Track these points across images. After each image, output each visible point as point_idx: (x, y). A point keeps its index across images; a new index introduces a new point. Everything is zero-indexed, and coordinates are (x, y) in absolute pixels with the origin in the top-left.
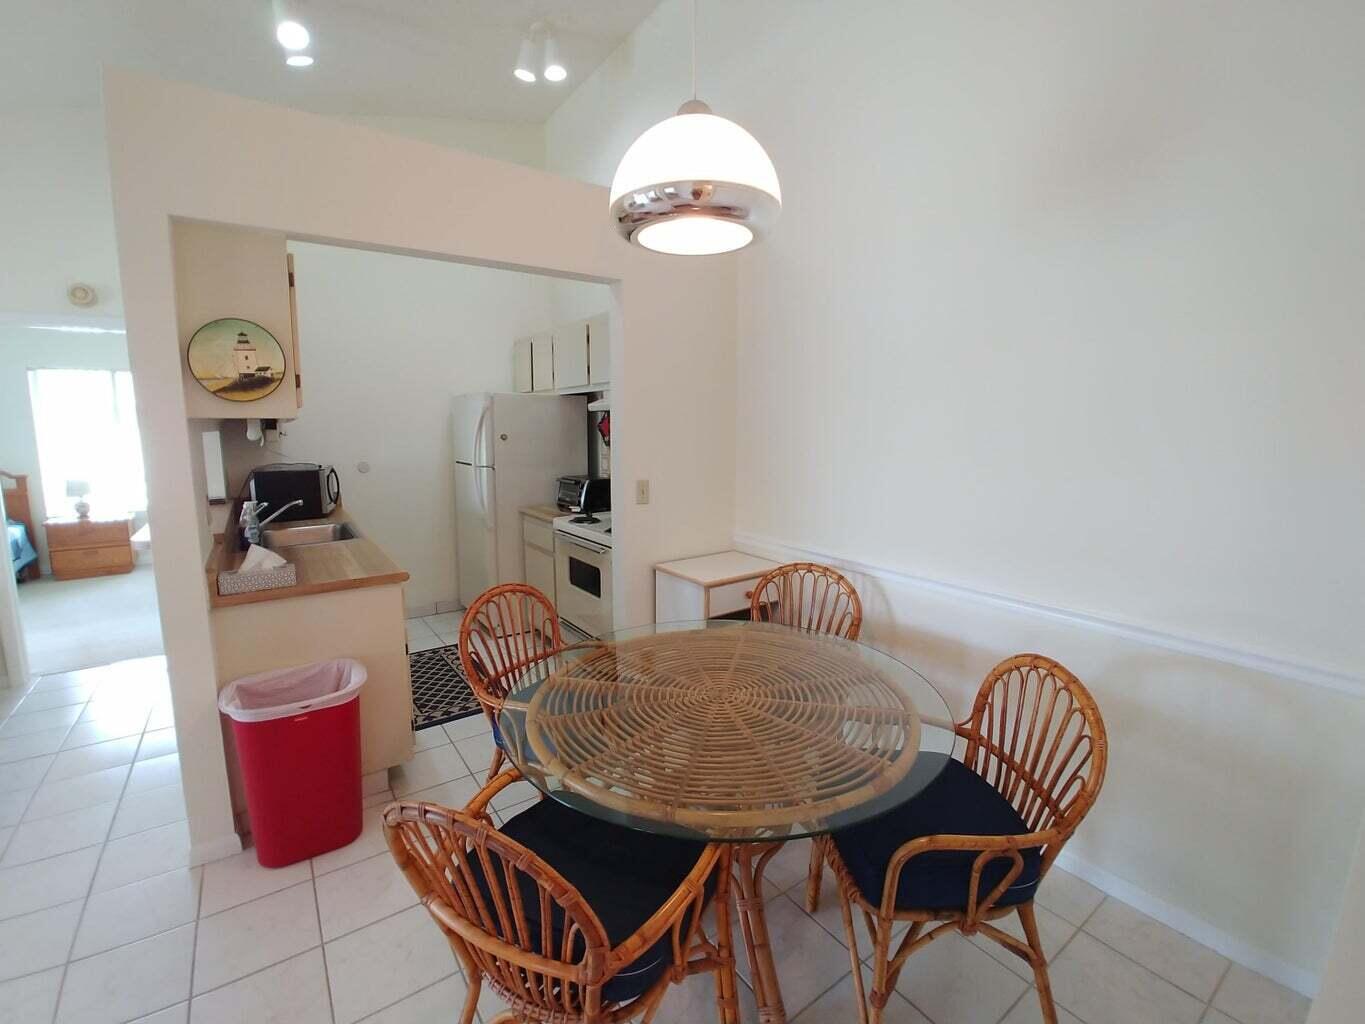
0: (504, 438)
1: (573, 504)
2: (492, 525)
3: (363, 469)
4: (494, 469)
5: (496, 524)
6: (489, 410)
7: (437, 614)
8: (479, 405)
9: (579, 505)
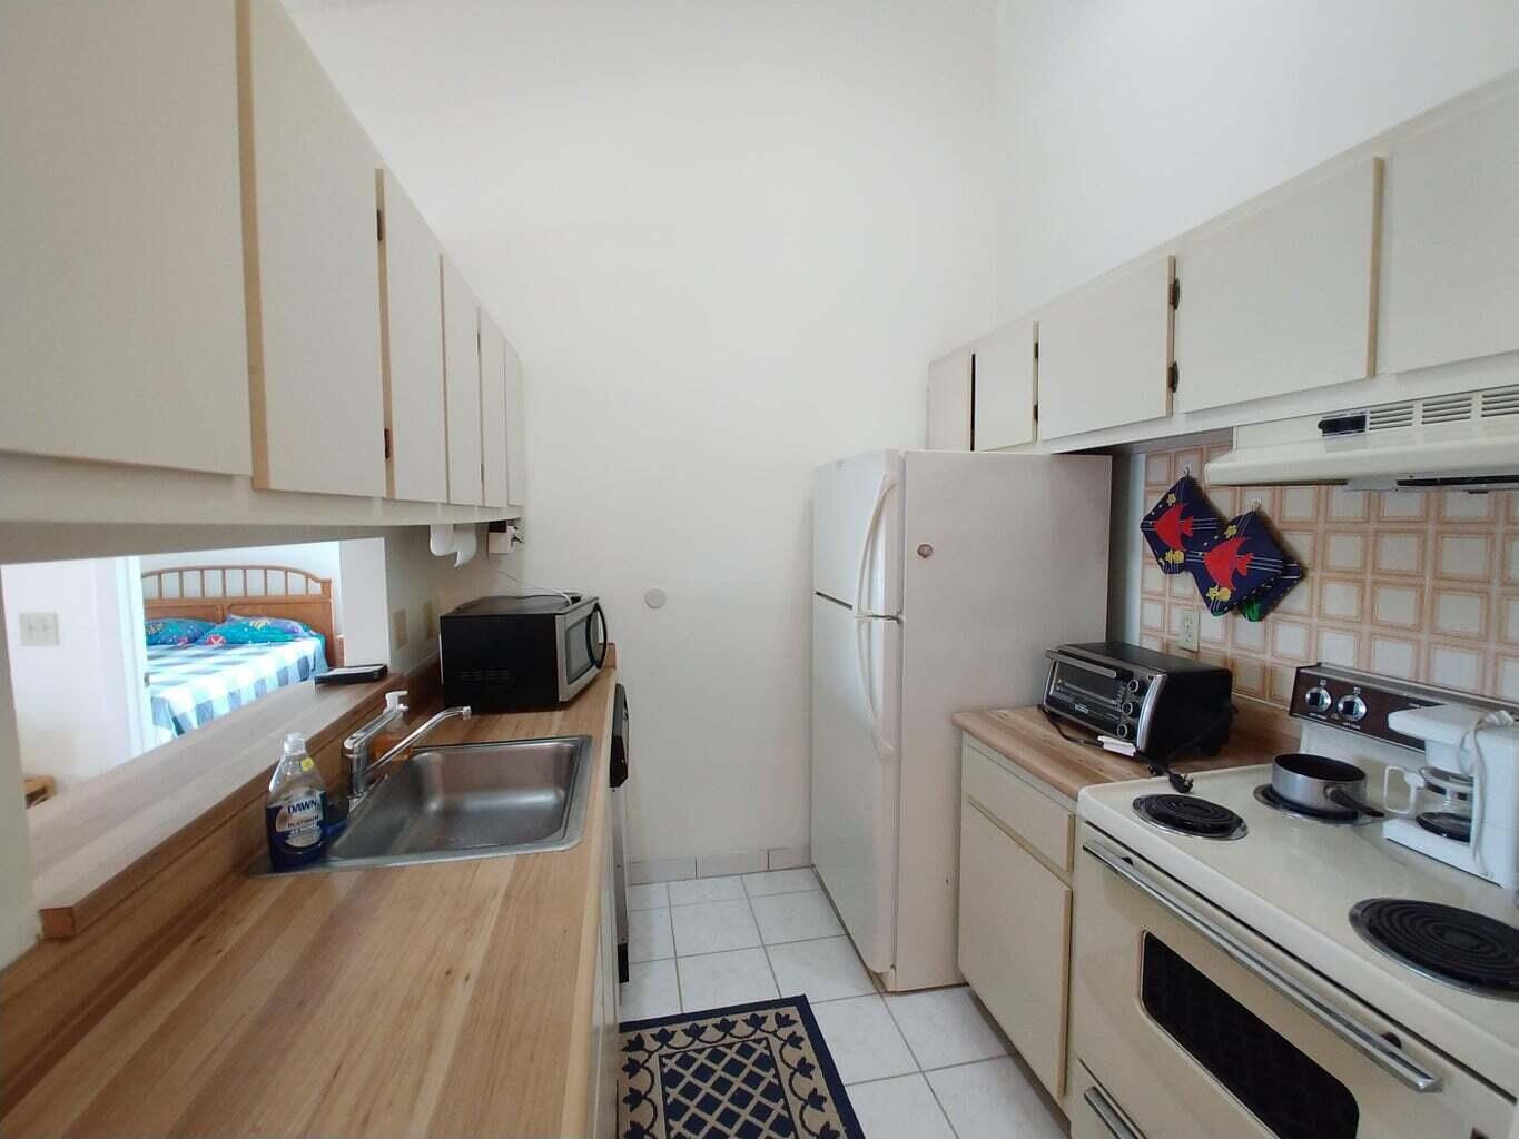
0: (925, 552)
1: (1112, 730)
2: (890, 747)
3: (655, 601)
4: (899, 621)
5: (899, 746)
6: (896, 489)
7: (769, 870)
8: (877, 478)
9: (1131, 737)
